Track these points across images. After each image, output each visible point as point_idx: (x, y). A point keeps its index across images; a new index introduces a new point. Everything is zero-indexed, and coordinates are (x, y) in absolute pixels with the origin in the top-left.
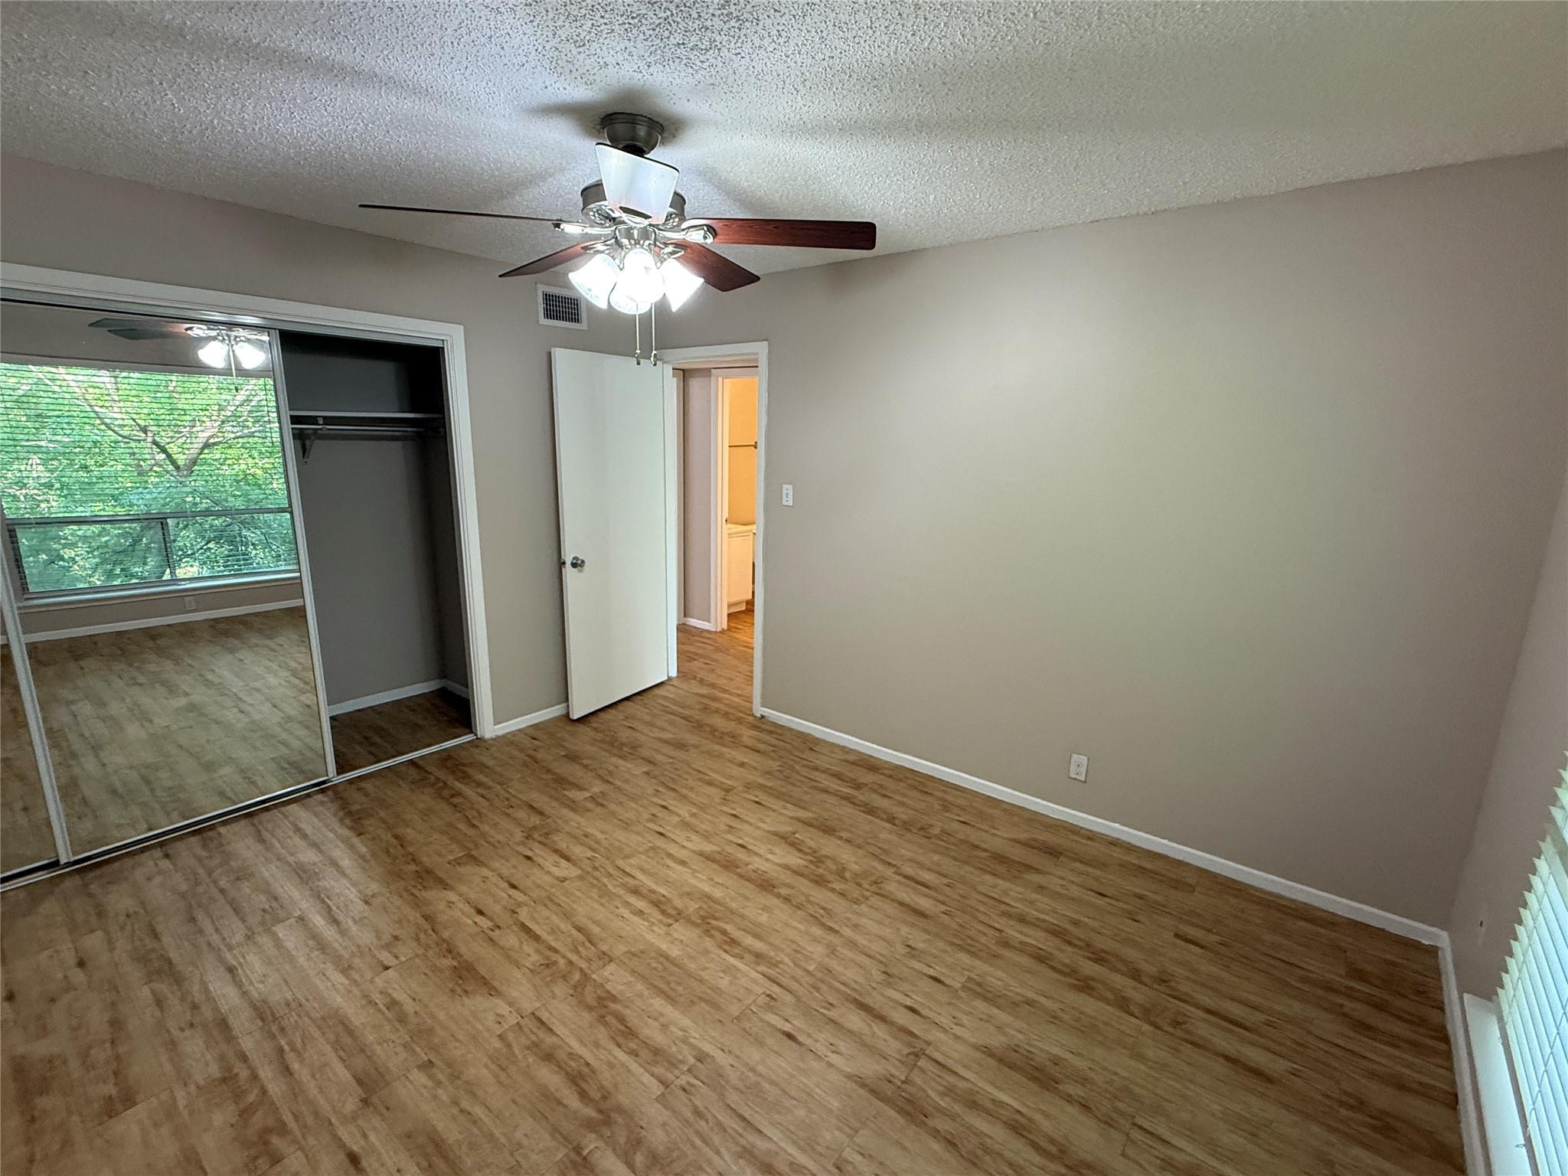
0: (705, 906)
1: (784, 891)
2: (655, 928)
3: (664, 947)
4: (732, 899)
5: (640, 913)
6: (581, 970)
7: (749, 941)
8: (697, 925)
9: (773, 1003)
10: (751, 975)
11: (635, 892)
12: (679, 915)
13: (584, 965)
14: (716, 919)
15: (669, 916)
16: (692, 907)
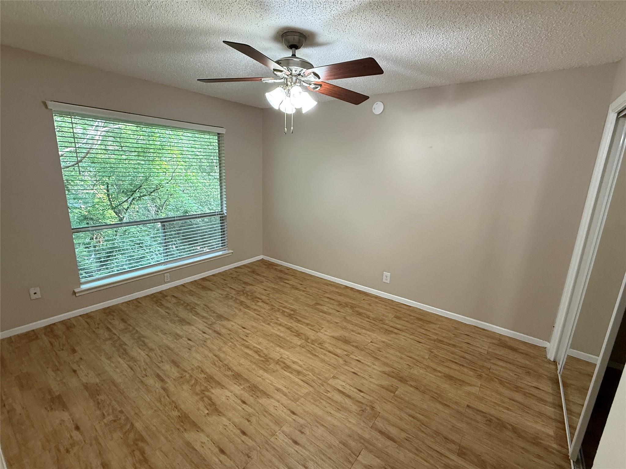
0: (267, 366)
1: (230, 373)
2: (287, 356)
3: (282, 350)
4: (254, 369)
5: (294, 362)
6: (309, 343)
7: (250, 352)
8: (270, 358)
9: (246, 335)
10: (252, 342)
11: (299, 373)
12: (277, 362)
13: (308, 344)
14: (262, 361)
15: (282, 362)
16: (272, 366)
